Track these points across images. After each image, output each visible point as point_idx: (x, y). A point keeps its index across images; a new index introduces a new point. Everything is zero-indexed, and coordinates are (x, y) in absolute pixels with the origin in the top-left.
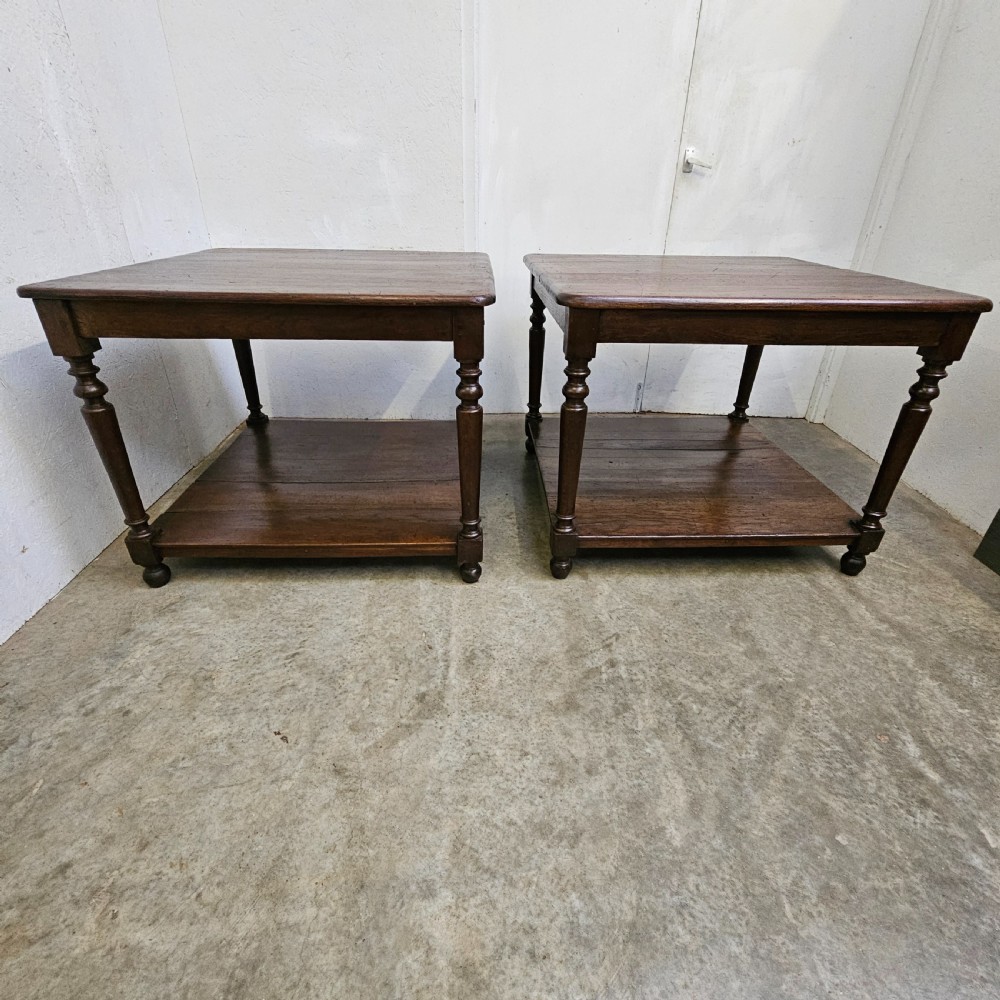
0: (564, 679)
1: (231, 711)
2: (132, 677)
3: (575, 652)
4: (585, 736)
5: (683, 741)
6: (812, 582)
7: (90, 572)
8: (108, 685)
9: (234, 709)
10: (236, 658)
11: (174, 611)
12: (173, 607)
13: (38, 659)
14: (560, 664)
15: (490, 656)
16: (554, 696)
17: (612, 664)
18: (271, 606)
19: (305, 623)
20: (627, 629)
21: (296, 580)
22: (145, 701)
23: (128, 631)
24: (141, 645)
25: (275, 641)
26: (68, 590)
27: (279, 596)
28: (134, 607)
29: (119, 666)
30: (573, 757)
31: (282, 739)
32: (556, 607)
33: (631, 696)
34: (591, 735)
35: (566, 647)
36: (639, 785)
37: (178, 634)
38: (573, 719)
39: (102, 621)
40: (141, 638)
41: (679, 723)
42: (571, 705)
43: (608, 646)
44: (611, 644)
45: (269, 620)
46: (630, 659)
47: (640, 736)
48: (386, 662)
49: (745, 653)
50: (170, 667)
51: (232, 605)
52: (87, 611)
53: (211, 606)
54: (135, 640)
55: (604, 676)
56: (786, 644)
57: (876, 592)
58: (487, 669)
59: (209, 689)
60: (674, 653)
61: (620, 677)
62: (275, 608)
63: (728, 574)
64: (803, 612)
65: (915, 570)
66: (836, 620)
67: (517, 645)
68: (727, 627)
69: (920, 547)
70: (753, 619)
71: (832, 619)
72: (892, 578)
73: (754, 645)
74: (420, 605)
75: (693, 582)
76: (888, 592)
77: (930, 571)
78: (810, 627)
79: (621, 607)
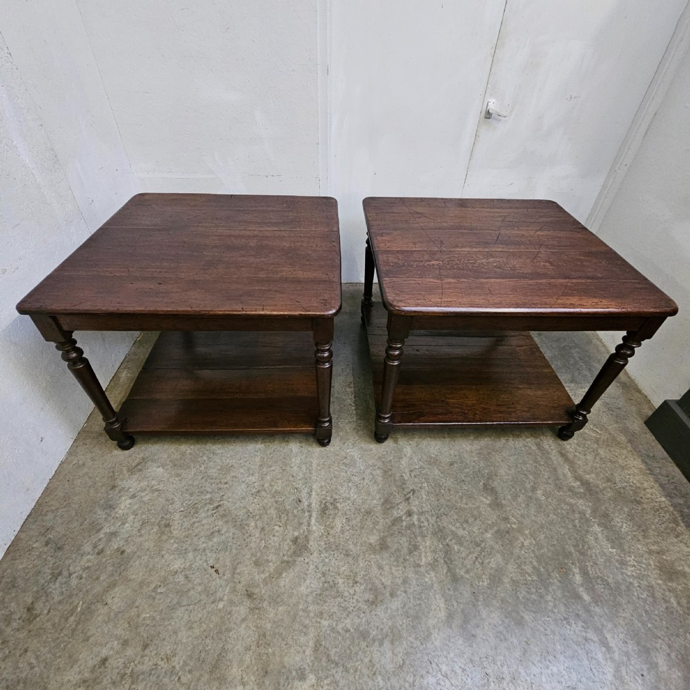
0: (380, 527)
1: (184, 551)
2: (122, 524)
3: (388, 504)
4: (391, 569)
5: (447, 573)
6: (538, 445)
7: (83, 436)
8: (108, 531)
9: (186, 549)
10: (182, 509)
11: (141, 470)
12: (140, 467)
13: (63, 510)
14: (378, 514)
15: (336, 508)
16: (373, 539)
17: (409, 514)
18: (200, 466)
19: (222, 481)
20: (420, 485)
21: (214, 444)
22: (132, 543)
23: (114, 487)
24: (123, 498)
25: (205, 495)
26: (71, 453)
27: (205, 458)
28: (114, 467)
29: (113, 516)
30: (383, 584)
31: (215, 571)
32: (377, 467)
33: (419, 538)
34: (394, 568)
35: (382, 500)
36: (420, 604)
37: (145, 490)
38: (384, 557)
39: (97, 479)
40: (123, 493)
41: (446, 559)
42: (383, 546)
43: (408, 499)
44: (410, 497)
45: (200, 477)
46: (420, 510)
47: (422, 569)
48: (273, 512)
49: (490, 505)
50: (144, 516)
51: (176, 465)
52: (86, 470)
53: (163, 466)
54: (120, 495)
55: (404, 524)
56: (515, 497)
57: (577, 454)
58: (334, 518)
59: (169, 534)
60: (447, 505)
61: (414, 524)
62: (202, 468)
63: (486, 439)
64: (530, 472)
65: (605, 436)
66: (549, 478)
67: (352, 499)
68: (481, 483)
69: (612, 414)
70: (498, 478)
71: (547, 477)
72: (589, 442)
73: (497, 499)
74: (293, 465)
75: (464, 446)
76: (585, 455)
77: (614, 436)
78: (532, 484)
79: (417, 467)
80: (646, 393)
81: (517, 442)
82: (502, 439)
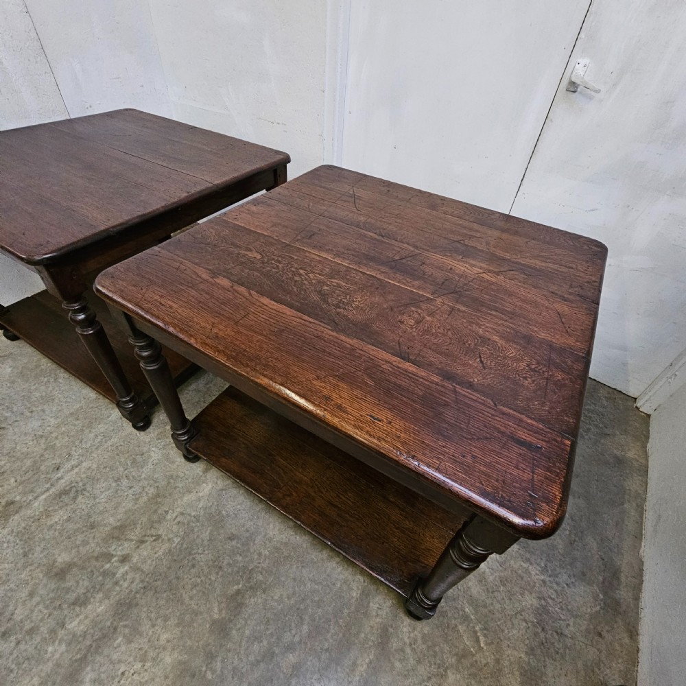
0: (83, 550)
3: (119, 532)
4: (38, 604)
5: (76, 661)
6: (365, 594)
14: (98, 535)
15: (75, 498)
16: (63, 558)
17: (124, 559)
18: (34, 384)
19: (32, 408)
20: (171, 536)
25: (7, 412)
27: (46, 379)
30: (12, 614)
32: (157, 484)
33: (101, 595)
34: (41, 607)
35: (118, 524)
36: (12, 671)
38: (49, 586)
41: (94, 645)
42: (61, 574)
43: (142, 542)
44: (147, 541)
45: (23, 394)
46: (139, 564)
47: (61, 633)
48: (29, 463)
49: (214, 623)
51: (22, 373)
53: (14, 368)
55: (108, 566)
56: (257, 638)
57: (408, 650)
58: (61, 508)
60: (170, 582)
61: (114, 574)
62: (34, 387)
63: (306, 538)
64: (314, 620)
65: (486, 657)
66: (327, 650)
67: (97, 500)
68: (236, 587)
69: (536, 634)
70: (264, 596)
71: (326, 646)
72: (446, 648)
73: (231, 621)
74: (93, 431)
75: (271, 526)
76: (419, 662)
77: (500, 670)
78: (297, 639)
79: (193, 514)
80: (640, 646)
81: (339, 570)
82: (324, 552)
